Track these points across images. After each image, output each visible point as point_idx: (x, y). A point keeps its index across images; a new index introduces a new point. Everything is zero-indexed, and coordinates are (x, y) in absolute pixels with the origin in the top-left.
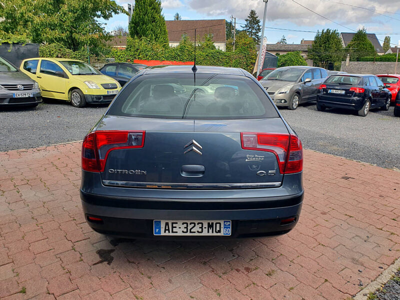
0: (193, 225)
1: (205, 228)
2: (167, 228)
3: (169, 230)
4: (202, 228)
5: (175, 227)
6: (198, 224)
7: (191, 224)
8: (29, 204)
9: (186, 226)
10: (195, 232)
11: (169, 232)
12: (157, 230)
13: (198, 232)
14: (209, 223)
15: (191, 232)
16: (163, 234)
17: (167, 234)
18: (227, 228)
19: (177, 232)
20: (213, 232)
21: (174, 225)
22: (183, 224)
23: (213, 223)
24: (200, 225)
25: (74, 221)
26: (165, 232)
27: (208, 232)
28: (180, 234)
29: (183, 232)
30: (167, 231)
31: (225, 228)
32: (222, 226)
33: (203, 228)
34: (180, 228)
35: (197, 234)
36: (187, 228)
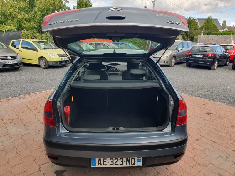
0: (117, 160)
1: (125, 162)
2: (100, 162)
3: (101, 163)
4: (122, 162)
5: (105, 162)
6: (120, 159)
7: (115, 159)
8: (12, 137)
9: (112, 161)
10: (118, 165)
11: (101, 165)
12: (93, 164)
13: (120, 164)
14: (127, 159)
15: (115, 164)
16: (97, 166)
17: (100, 166)
18: (139, 161)
19: (106, 165)
20: (130, 164)
21: (104, 160)
22: (110, 159)
23: (130, 159)
24: (121, 160)
25: (41, 149)
26: (98, 165)
27: (127, 164)
28: (108, 166)
29: (110, 164)
30: (100, 164)
31: (137, 161)
32: (136, 160)
33: (124, 162)
34: (108, 162)
35: (119, 166)
36: (113, 162)
